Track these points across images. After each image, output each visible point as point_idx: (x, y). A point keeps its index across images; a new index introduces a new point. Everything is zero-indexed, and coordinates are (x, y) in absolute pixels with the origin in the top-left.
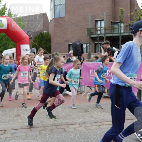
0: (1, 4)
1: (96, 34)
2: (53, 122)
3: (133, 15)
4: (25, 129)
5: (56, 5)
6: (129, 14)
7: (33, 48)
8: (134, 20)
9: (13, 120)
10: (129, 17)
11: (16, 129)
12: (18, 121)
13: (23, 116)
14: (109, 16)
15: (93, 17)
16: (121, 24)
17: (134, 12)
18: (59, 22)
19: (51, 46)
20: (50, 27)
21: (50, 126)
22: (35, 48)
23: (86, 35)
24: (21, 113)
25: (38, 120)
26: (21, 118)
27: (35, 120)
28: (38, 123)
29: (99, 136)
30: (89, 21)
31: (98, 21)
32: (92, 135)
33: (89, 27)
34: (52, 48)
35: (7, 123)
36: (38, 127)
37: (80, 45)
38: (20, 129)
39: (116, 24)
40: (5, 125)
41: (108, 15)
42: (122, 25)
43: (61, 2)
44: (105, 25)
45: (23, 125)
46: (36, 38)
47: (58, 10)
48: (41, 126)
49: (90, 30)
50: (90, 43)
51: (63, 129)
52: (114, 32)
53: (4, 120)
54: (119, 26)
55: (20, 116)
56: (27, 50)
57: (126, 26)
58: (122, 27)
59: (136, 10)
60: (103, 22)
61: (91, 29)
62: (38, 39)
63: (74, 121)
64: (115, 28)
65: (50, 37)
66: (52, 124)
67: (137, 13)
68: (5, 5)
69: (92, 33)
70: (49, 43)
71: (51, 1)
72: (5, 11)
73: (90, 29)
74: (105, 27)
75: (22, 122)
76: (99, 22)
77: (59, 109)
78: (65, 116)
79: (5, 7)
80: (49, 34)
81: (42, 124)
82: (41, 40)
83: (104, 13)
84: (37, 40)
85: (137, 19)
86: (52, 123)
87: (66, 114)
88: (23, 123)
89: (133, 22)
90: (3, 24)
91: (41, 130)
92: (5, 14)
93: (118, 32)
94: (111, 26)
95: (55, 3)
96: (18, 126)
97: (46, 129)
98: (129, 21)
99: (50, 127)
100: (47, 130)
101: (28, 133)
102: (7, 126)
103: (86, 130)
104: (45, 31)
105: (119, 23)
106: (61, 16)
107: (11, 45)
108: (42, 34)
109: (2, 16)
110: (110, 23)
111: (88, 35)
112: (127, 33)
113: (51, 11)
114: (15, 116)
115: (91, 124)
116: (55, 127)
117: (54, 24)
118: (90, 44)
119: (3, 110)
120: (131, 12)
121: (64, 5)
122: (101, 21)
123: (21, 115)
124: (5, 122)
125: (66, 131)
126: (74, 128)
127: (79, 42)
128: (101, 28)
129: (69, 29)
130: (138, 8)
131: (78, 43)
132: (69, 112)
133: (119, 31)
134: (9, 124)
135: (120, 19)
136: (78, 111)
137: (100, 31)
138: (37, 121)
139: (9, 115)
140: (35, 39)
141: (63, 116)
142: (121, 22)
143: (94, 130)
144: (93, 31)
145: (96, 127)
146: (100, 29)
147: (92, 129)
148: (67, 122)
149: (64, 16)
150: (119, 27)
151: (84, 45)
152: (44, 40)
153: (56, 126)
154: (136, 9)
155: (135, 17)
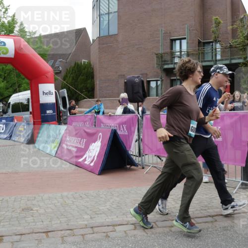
0: (8, 15)
1: (172, 64)
2: (87, 221)
3: (237, 28)
4: (37, 234)
5: (101, 15)
6: (230, 28)
7: (62, 89)
8: (239, 36)
9: (17, 217)
10: (230, 32)
11: (21, 235)
12: (26, 219)
13: (37, 210)
14: (194, 32)
15: (167, 33)
16: (215, 45)
17: (238, 22)
18: (107, 44)
19: (94, 85)
20: (92, 52)
21: (82, 228)
22: (65, 90)
23: (156, 66)
24: (33, 205)
25: (63, 216)
26: (33, 213)
27: (58, 218)
28: (61, 222)
29: (168, 245)
30: (159, 40)
31: (175, 40)
32: (156, 245)
33: (161, 51)
34: (95, 88)
35: (7, 223)
36: (61, 230)
37: (141, 83)
38: (29, 234)
39: (206, 45)
40: (3, 227)
41: (193, 30)
42: (218, 46)
43: (110, 9)
44: (187, 47)
45: (35, 226)
46: (68, 72)
47: (106, 22)
48: (66, 227)
49: (162, 57)
50: (161, 78)
51: (104, 232)
52: (204, 59)
53: (2, 218)
54: (212, 48)
55: (32, 210)
56: (50, 93)
57: (225, 48)
58: (217, 50)
59: (242, 20)
60: (184, 42)
61: (163, 55)
62: (72, 74)
63: (125, 219)
64: (206, 52)
65: (93, 69)
66: (86, 225)
67: (244, 26)
68: (14, 16)
69: (165, 61)
70: (91, 81)
71: (93, 8)
72: (14, 27)
73: (161, 54)
74: (187, 50)
75: (33, 221)
76: (178, 42)
77: (101, 196)
78: (109, 210)
79: (13, 20)
80: (90, 65)
81: (68, 224)
82: (76, 75)
83: (186, 26)
84: (70, 76)
85: (244, 36)
86: (86, 223)
87: (113, 206)
88: (34, 224)
89: (236, 40)
90: (9, 48)
91: (66, 235)
92: (15, 32)
93: (210, 59)
94: (199, 49)
95: (101, 11)
96: (26, 228)
97: (74, 233)
98: (230, 39)
99: (81, 230)
100: (76, 235)
101: (41, 241)
102: (6, 229)
103: (146, 235)
104: (83, 60)
105: (212, 42)
106: (111, 33)
107: (24, 85)
108: (78, 65)
109: (8, 35)
110: (197, 43)
111: (159, 64)
112: (226, 60)
113: (93, 24)
114: (23, 210)
115: (156, 224)
116: (90, 231)
117: (99, 48)
118: (162, 81)
119: (3, 199)
120: (233, 23)
121: (116, 14)
122: (180, 39)
123: (34, 209)
124: (3, 221)
125: (109, 237)
126: (125, 232)
127: (138, 77)
128: (181, 52)
129: (124, 55)
130: (244, 16)
131: (137, 80)
132: (118, 203)
133: (212, 58)
134: (10, 224)
135: (213, 36)
136: (134, 200)
137: (179, 57)
138: (60, 220)
139: (12, 208)
140: (66, 73)
141: (108, 209)
142: (216, 41)
143: (160, 235)
144: (168, 58)
145: (165, 228)
146: (179, 53)
147: (156, 233)
148: (114, 220)
149: (116, 33)
150: (212, 50)
151: (151, 82)
152: (82, 76)
153: (92, 228)
154: (243, 18)
155: (239, 31)
